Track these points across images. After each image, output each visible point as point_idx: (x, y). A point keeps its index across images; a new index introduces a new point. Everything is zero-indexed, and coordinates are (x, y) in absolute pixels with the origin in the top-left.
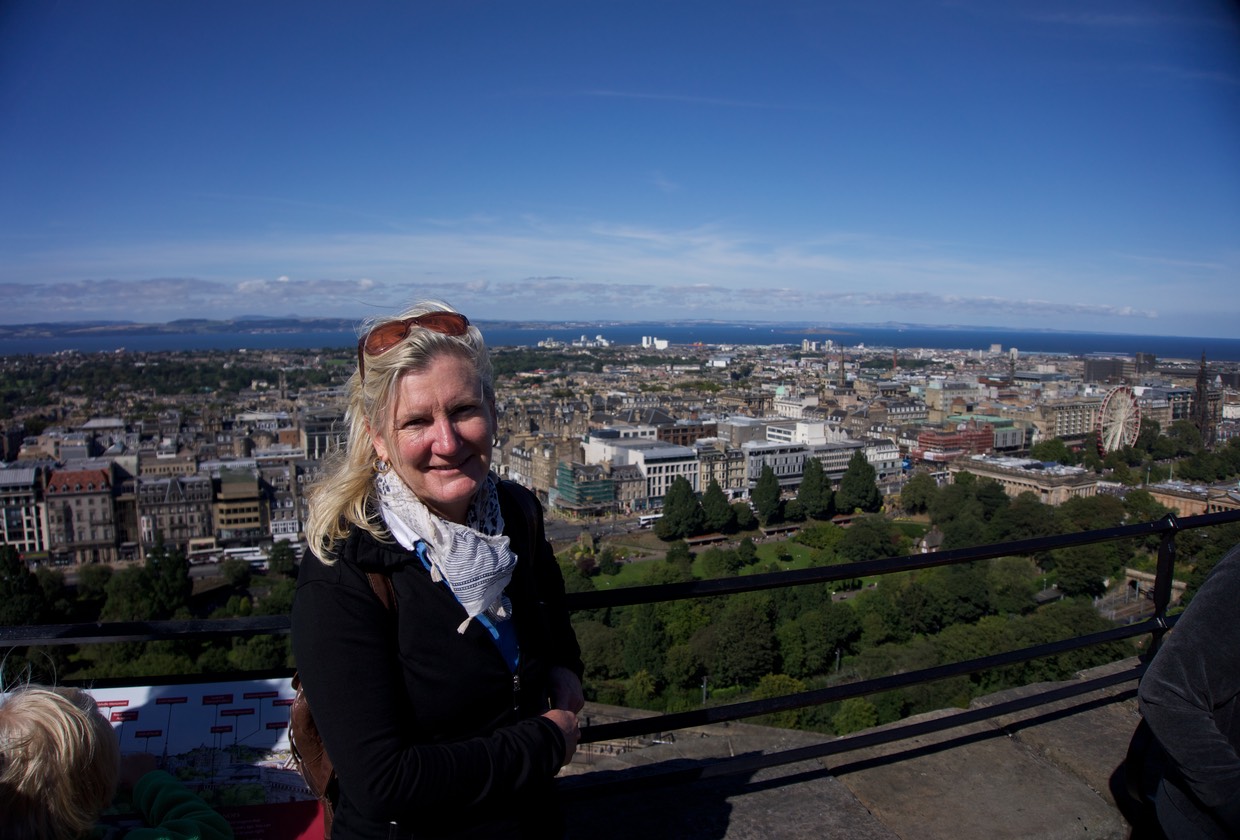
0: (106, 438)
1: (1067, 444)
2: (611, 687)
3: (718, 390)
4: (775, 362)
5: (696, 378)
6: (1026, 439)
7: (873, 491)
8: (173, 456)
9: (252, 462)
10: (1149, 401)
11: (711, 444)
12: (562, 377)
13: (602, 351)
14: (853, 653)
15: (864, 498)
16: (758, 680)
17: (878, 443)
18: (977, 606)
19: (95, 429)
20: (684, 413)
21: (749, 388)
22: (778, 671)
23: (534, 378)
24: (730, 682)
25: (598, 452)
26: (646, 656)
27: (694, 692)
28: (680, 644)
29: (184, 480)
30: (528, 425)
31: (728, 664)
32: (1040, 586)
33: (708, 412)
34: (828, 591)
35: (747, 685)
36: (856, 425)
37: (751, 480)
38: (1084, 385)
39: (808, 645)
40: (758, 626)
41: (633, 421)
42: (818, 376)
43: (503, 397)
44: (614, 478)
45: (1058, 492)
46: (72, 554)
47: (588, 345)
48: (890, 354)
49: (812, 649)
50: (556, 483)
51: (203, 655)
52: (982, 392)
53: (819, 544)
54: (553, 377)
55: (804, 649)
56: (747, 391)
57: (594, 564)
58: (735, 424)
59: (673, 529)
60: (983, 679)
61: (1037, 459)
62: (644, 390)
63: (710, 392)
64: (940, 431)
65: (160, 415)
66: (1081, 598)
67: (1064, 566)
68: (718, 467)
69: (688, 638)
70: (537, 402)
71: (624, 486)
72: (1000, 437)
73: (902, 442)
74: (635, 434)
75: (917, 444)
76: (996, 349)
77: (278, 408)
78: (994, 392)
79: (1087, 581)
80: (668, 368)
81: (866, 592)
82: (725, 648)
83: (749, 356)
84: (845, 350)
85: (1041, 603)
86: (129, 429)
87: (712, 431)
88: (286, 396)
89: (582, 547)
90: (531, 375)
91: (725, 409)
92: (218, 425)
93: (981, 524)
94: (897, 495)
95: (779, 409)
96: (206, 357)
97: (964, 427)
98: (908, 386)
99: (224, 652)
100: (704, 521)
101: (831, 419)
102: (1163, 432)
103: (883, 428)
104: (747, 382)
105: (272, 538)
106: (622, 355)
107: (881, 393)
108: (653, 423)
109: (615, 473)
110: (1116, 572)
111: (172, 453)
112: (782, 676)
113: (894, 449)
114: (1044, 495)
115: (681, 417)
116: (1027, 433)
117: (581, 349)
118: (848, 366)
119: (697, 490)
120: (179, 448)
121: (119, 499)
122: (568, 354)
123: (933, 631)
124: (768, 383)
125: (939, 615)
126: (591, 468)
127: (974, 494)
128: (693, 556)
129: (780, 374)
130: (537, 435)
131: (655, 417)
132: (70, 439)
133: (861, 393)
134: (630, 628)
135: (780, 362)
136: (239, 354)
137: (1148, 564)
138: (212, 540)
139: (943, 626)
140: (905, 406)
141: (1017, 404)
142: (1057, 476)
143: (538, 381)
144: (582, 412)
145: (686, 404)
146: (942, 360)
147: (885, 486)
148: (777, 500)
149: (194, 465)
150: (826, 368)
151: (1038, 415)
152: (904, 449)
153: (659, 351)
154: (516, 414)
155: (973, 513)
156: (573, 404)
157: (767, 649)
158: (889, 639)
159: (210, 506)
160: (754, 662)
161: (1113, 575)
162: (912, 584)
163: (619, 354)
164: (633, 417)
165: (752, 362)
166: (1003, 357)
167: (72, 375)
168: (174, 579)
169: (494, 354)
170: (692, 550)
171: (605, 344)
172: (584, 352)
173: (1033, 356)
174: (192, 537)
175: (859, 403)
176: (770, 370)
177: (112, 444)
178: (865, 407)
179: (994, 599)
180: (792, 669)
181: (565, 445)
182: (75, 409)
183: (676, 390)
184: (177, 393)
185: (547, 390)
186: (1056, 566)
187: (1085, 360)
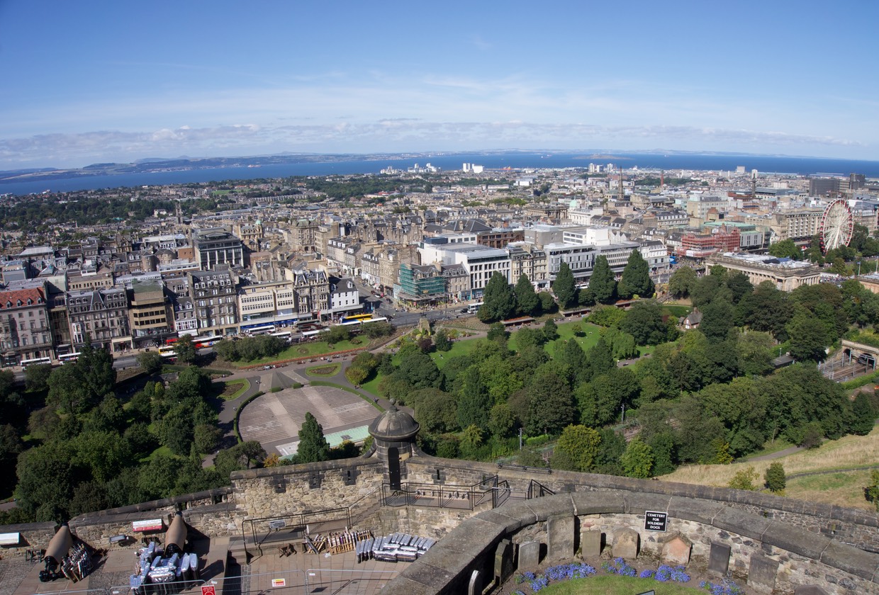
0: (39, 262)
1: (797, 244)
2: (448, 439)
3: (524, 204)
4: (568, 181)
5: (506, 195)
6: (766, 240)
7: (647, 282)
8: (95, 273)
9: (158, 274)
10: (860, 211)
11: (520, 247)
12: (400, 197)
13: (431, 175)
14: (634, 407)
15: (641, 286)
16: (562, 430)
17: (650, 244)
18: (729, 369)
19: (30, 256)
20: (499, 223)
21: (548, 202)
22: (576, 422)
23: (378, 198)
24: (540, 431)
25: (431, 255)
26: (474, 414)
27: (512, 440)
28: (500, 404)
29: (104, 292)
30: (375, 236)
31: (538, 417)
32: (777, 353)
33: (517, 222)
34: (614, 359)
35: (553, 434)
36: (633, 230)
37: (552, 274)
38: (810, 198)
39: (599, 402)
40: (560, 388)
41: (457, 230)
42: (602, 192)
43: (354, 214)
44: (444, 275)
45: (790, 281)
46: (19, 356)
47: (420, 171)
48: (658, 174)
49: (602, 404)
50: (399, 280)
51: (128, 429)
52: (731, 204)
53: (606, 323)
54: (394, 197)
55: (596, 404)
56: (546, 204)
57: (431, 343)
58: (538, 230)
59: (492, 314)
60: (734, 425)
61: (774, 255)
62: (465, 206)
63: (518, 206)
64: (698, 234)
65: (82, 241)
66: (808, 363)
67: (795, 338)
68: (526, 264)
69: (507, 398)
70: (382, 217)
71: (452, 281)
72: (746, 239)
73: (670, 242)
74: (460, 240)
75: (680, 244)
76: (741, 170)
77: (176, 231)
78: (740, 203)
79: (813, 350)
80: (484, 187)
81: (644, 359)
82: (536, 405)
83: (547, 177)
84: (623, 171)
85: (777, 367)
86: (57, 254)
87: (520, 236)
88: (182, 221)
89: (421, 330)
90: (376, 196)
91: (530, 219)
92: (129, 247)
93: (731, 305)
94: (667, 284)
95: (572, 218)
96: (116, 193)
97: (717, 231)
98: (673, 199)
99: (144, 426)
100: (516, 307)
101: (614, 225)
102: (871, 235)
103: (654, 232)
104: (546, 198)
105: (177, 334)
106: (447, 178)
107: (652, 204)
108: (474, 231)
109: (445, 271)
110: (834, 342)
111: (93, 271)
112: (580, 426)
113: (663, 248)
114: (779, 283)
115: (496, 226)
116: (766, 235)
117: (414, 174)
118: (625, 184)
119: (510, 283)
120: (98, 267)
121: (53, 310)
122: (404, 179)
123: (696, 389)
124: (563, 198)
125: (700, 377)
126: (426, 268)
127: (725, 283)
128: (508, 334)
129: (572, 191)
130: (382, 244)
131: (477, 227)
132: (10, 265)
133: (636, 205)
134: (462, 392)
135: (572, 181)
136: (142, 189)
137: (859, 336)
138: (130, 338)
139: (702, 386)
140: (671, 215)
141: (758, 213)
142: (790, 269)
143: (382, 201)
144: (417, 224)
145: (499, 216)
146: (699, 179)
147: (656, 277)
148: (572, 289)
149: (111, 280)
150: (608, 186)
151: (774, 221)
152: (670, 248)
153: (476, 175)
154: (365, 227)
155: (725, 297)
156: (410, 218)
157: (568, 405)
158: (662, 396)
159: (126, 312)
160: (558, 415)
161: (832, 344)
162: (679, 353)
163: (445, 178)
164: (458, 226)
165: (550, 181)
166: (746, 177)
167: (8, 214)
168: (101, 371)
169: (346, 181)
170: (507, 330)
171: (434, 170)
172: (417, 177)
173: (770, 176)
174: (114, 337)
175: (635, 213)
176: (564, 187)
177: (44, 267)
178: (640, 216)
179: (742, 364)
180: (587, 420)
181: (405, 250)
182: (13, 241)
183: (490, 205)
184: (94, 224)
185: (389, 207)
186: (789, 338)
187: (810, 179)
